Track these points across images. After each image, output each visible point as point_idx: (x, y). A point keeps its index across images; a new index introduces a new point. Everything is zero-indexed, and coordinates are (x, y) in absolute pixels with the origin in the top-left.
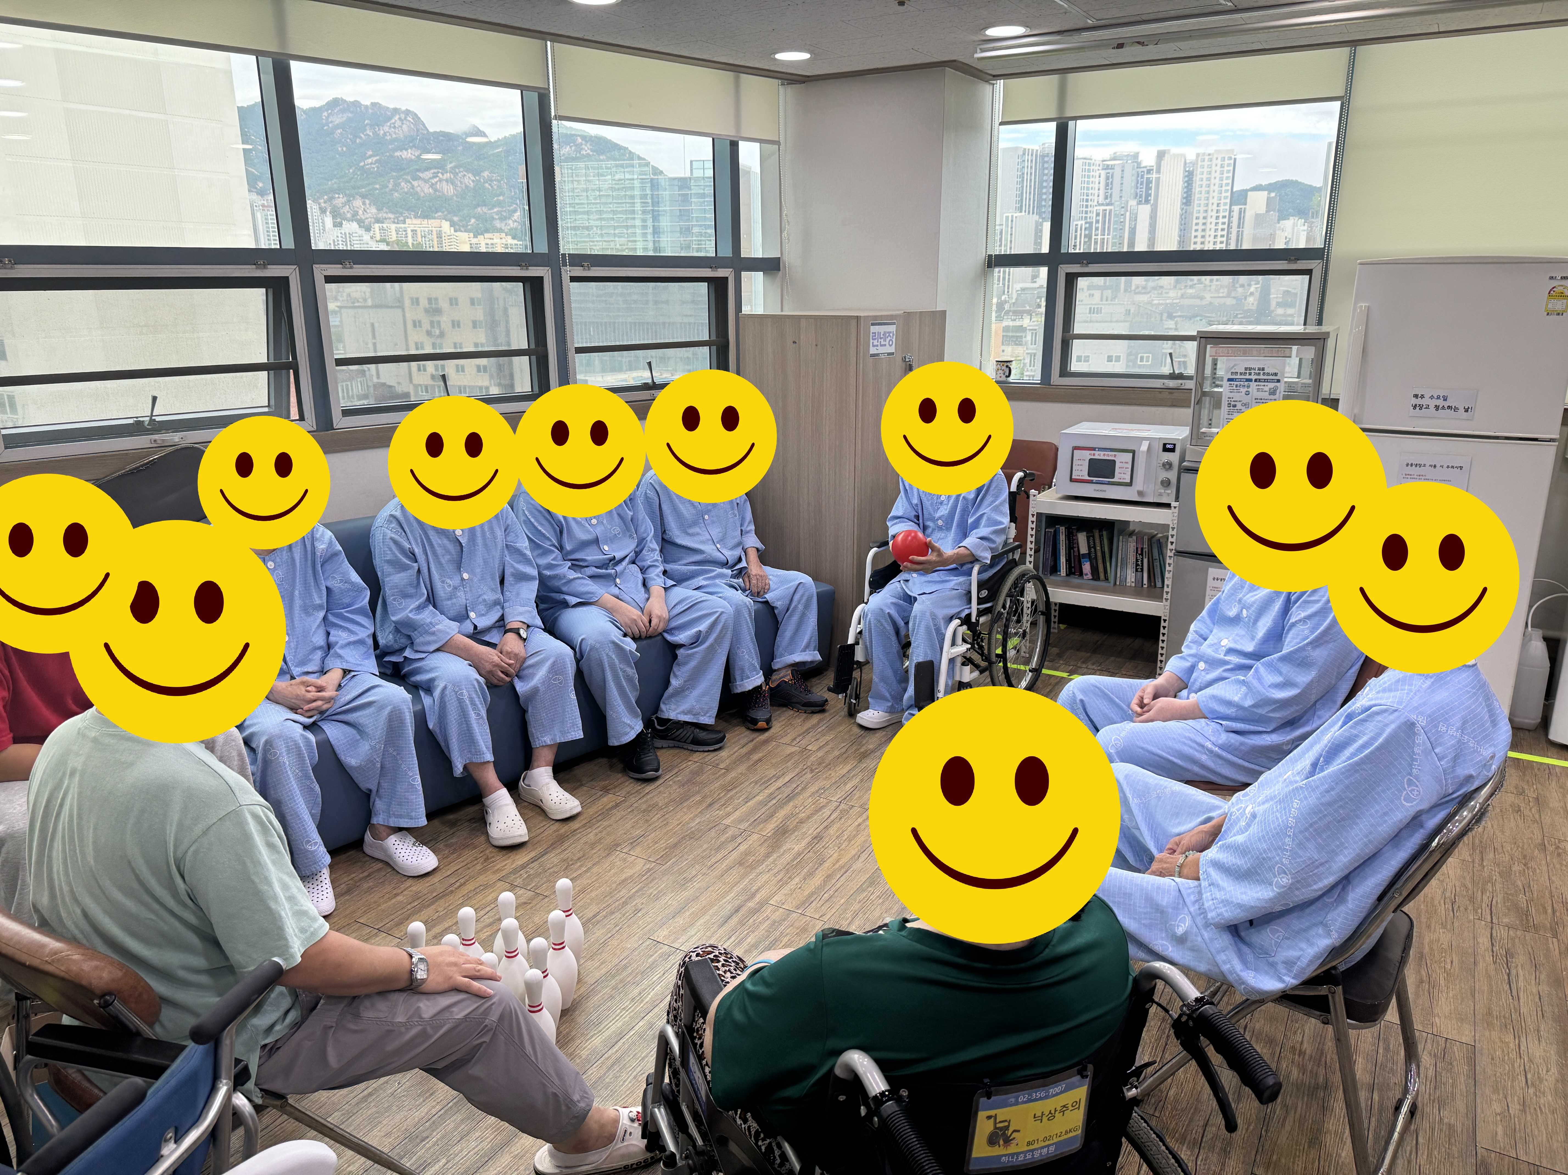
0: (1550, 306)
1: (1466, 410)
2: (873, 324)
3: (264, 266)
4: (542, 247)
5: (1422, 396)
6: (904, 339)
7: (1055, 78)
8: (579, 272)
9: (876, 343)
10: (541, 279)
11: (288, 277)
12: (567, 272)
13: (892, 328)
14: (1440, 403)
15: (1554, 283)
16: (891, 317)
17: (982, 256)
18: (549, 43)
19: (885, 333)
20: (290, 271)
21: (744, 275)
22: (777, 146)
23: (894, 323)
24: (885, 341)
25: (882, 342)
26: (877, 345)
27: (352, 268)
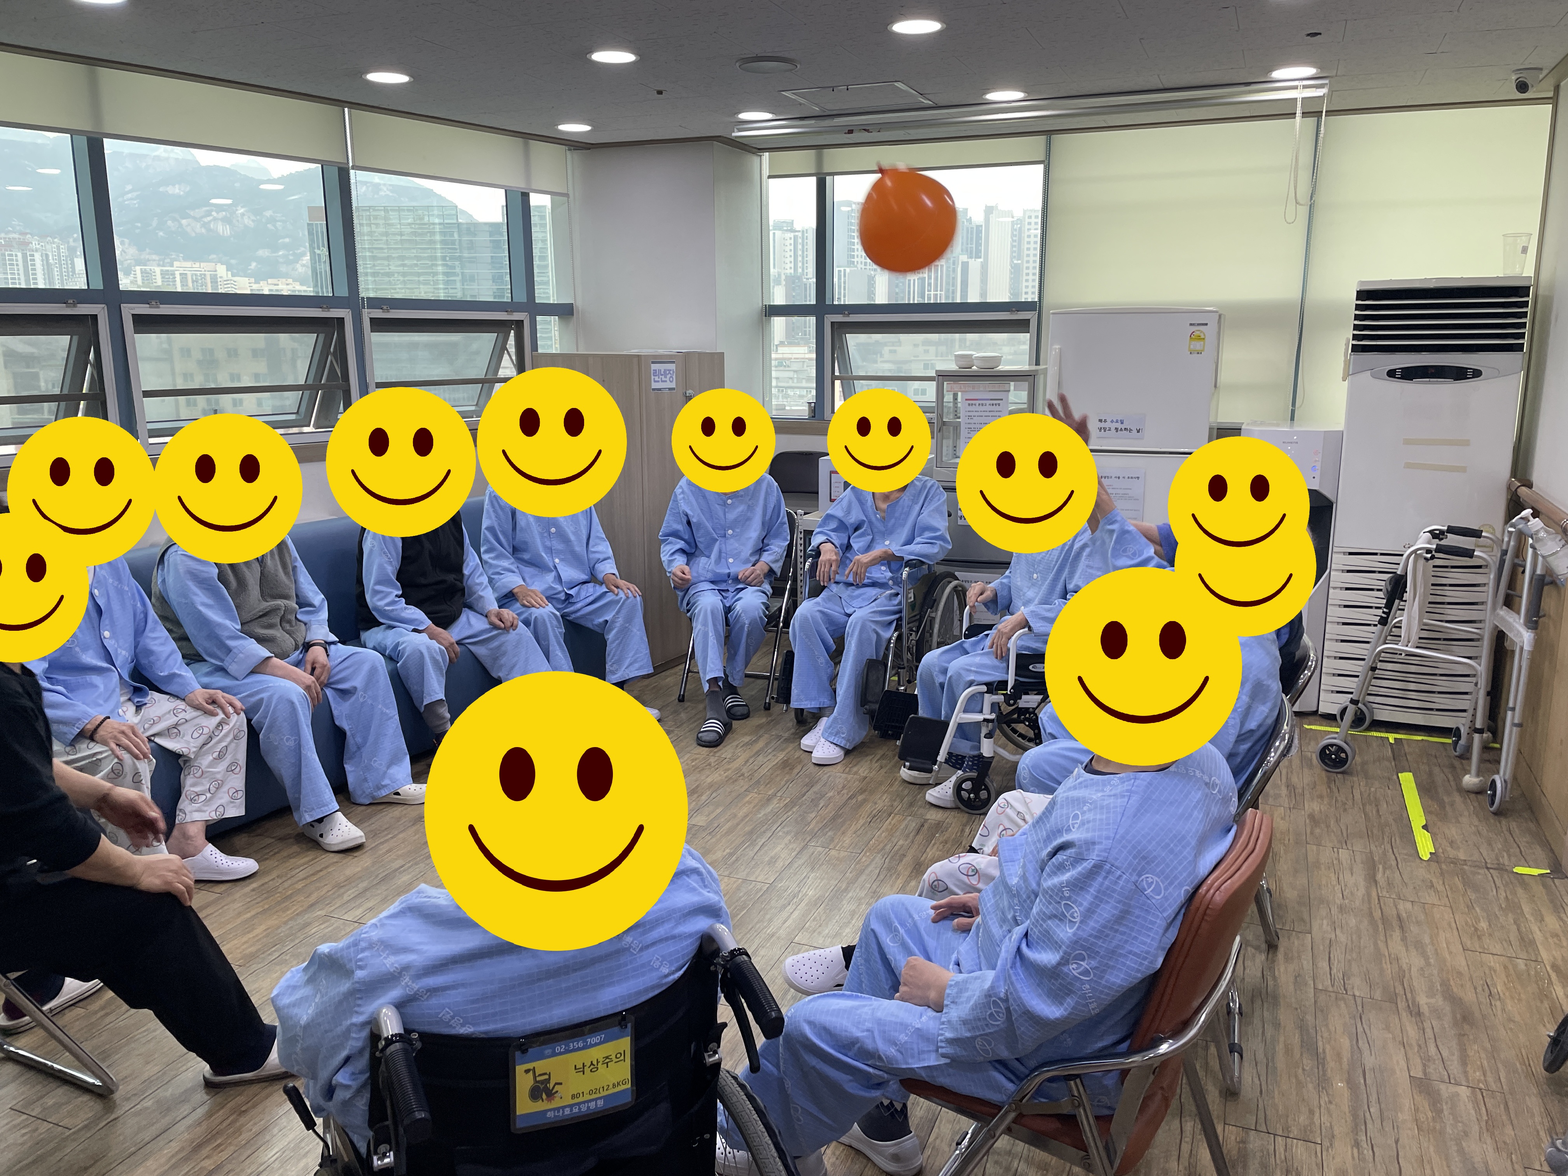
0: (1192, 347)
1: (1138, 432)
2: (653, 363)
3: (74, 305)
4: (343, 291)
5: (1105, 421)
6: (682, 375)
7: (812, 152)
8: (378, 314)
9: (657, 378)
10: (341, 321)
11: (96, 315)
12: (367, 314)
13: (672, 367)
14: (1119, 426)
15: (1194, 328)
16: (671, 357)
17: (757, 305)
18: (346, 110)
19: (665, 370)
20: (99, 310)
21: (539, 318)
22: (565, 199)
23: (673, 362)
24: (666, 377)
25: (663, 379)
26: (658, 381)
27: (158, 308)
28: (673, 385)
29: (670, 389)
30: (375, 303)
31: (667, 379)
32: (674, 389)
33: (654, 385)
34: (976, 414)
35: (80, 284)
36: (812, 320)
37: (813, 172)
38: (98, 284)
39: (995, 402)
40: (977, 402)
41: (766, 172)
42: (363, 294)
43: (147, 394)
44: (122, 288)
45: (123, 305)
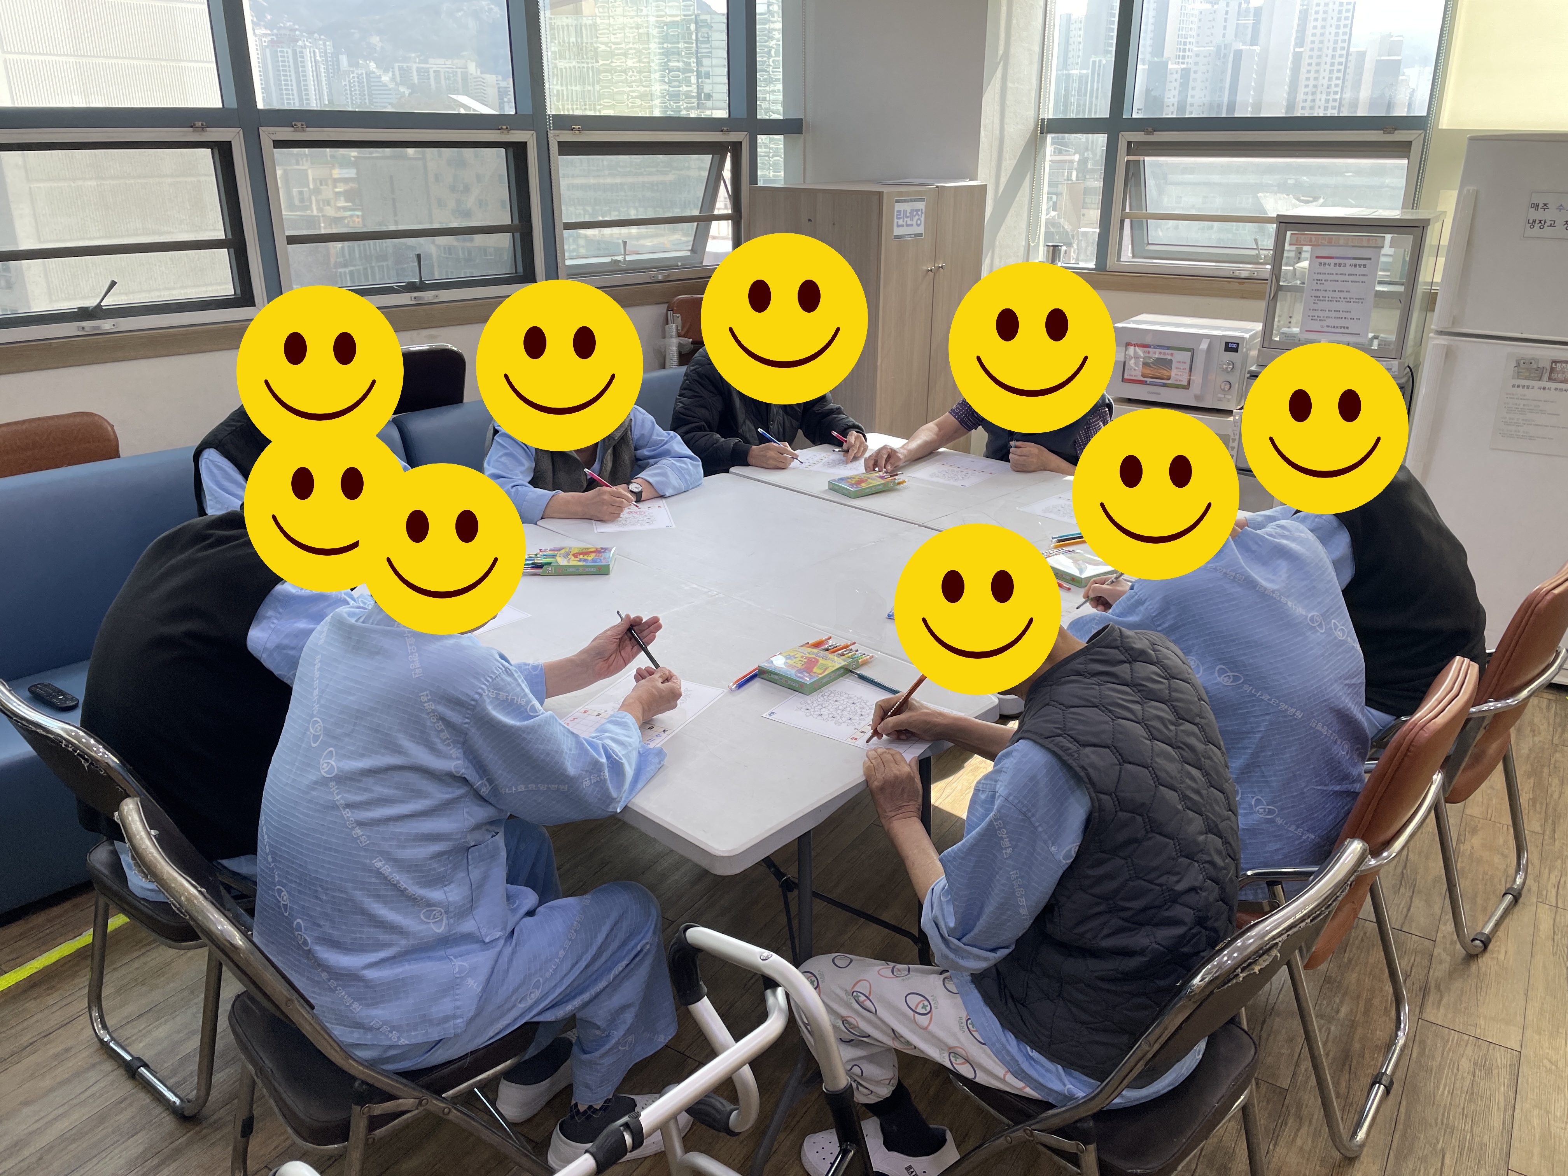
2: (897, 201)
3: (203, 128)
4: (526, 108)
6: (934, 218)
8: (568, 135)
9: (901, 222)
10: (524, 144)
11: (231, 142)
12: (555, 136)
13: (921, 206)
16: (920, 193)
20: (233, 135)
21: (761, 139)
23: (923, 200)
24: (912, 220)
25: (909, 222)
26: (902, 226)
27: (304, 131)
28: (921, 230)
29: (917, 235)
30: (564, 122)
31: (914, 223)
32: (921, 235)
33: (897, 231)
35: (213, 101)
36: (1101, 139)
39: (1360, 262)
40: (1334, 261)
42: (551, 110)
43: (292, 240)
44: (260, 105)
45: (261, 129)
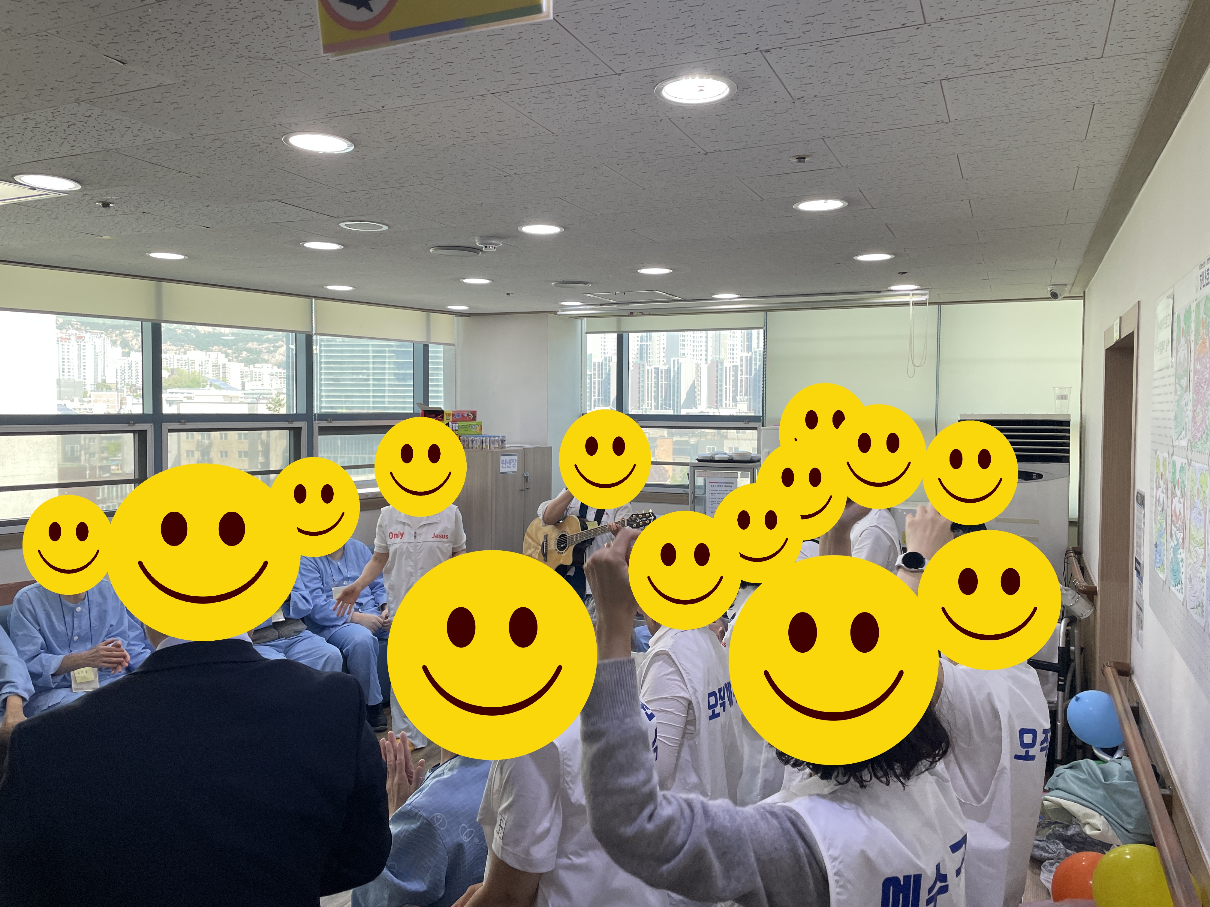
2: (502, 455)
3: (134, 424)
4: (303, 410)
6: (523, 463)
7: (614, 318)
8: (324, 424)
9: (504, 466)
10: (300, 428)
11: (146, 431)
12: (317, 424)
13: (515, 457)
16: (514, 451)
18: (313, 300)
19: (510, 460)
20: (149, 427)
22: (453, 347)
23: (518, 455)
24: (510, 464)
25: (509, 466)
26: (505, 467)
27: (185, 424)
28: (516, 470)
29: (513, 473)
30: (323, 416)
31: (511, 467)
32: (516, 472)
33: (502, 471)
34: (716, 492)
35: (138, 410)
37: (615, 330)
38: (149, 411)
39: (728, 485)
40: (717, 484)
41: (585, 330)
42: (316, 411)
44: (164, 413)
45: (163, 424)
